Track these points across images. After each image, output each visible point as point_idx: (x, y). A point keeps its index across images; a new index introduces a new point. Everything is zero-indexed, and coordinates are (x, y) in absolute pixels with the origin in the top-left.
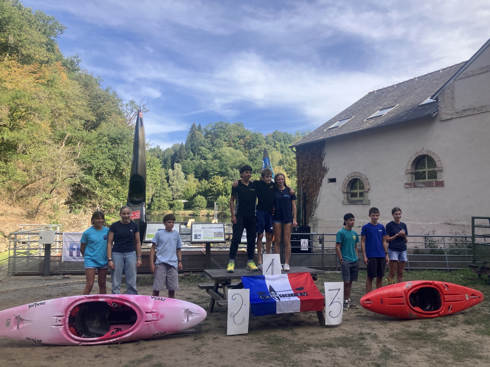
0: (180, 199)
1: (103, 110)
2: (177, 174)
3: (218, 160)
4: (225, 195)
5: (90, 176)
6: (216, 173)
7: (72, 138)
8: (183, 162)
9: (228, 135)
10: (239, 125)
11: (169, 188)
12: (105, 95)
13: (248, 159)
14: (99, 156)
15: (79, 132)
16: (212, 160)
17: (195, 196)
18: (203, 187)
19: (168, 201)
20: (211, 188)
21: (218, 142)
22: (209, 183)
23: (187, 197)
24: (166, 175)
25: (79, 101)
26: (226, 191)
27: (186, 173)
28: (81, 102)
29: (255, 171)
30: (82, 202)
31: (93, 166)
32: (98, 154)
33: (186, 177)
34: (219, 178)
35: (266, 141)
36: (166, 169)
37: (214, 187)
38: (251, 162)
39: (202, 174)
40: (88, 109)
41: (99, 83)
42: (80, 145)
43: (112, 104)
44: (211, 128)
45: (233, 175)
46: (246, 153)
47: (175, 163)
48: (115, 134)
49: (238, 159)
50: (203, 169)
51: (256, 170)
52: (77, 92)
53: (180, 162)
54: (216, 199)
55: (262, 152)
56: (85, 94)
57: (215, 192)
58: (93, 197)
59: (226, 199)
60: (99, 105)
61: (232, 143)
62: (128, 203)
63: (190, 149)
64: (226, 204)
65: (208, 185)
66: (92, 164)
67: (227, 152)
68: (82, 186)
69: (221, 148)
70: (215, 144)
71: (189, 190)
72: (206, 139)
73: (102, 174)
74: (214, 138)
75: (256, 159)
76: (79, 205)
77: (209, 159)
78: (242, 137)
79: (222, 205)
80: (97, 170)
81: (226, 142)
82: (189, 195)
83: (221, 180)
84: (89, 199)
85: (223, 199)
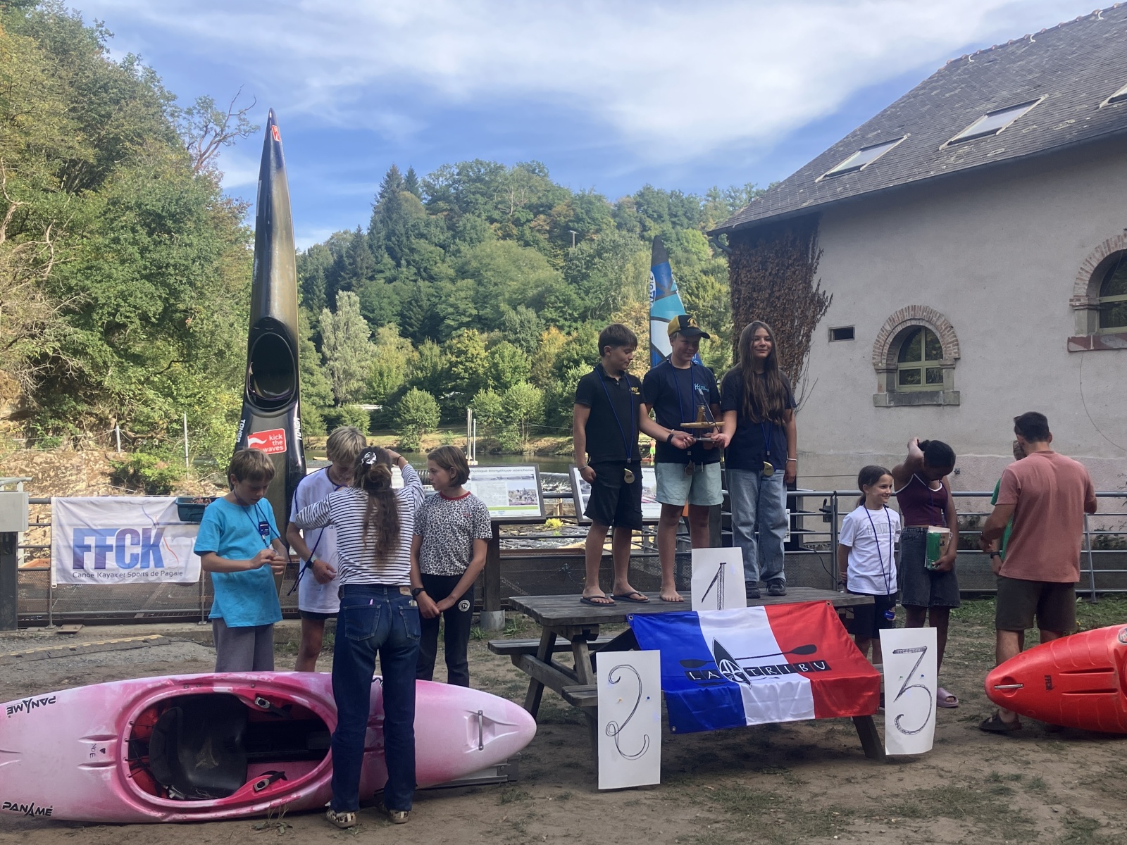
0: (357, 400)
1: (117, 127)
2: (347, 324)
3: (469, 282)
4: (495, 388)
5: (88, 332)
6: (466, 319)
7: (27, 215)
8: (362, 289)
9: (500, 202)
10: (533, 171)
11: (324, 369)
12: (122, 81)
13: (563, 276)
14: (114, 271)
15: (47, 198)
16: (453, 281)
18: (428, 364)
19: (321, 407)
20: (450, 368)
22: (444, 352)
23: (380, 394)
24: (314, 327)
25: (42, 99)
26: (499, 375)
27: (375, 322)
28: (51, 103)
29: (585, 312)
30: (64, 413)
31: (96, 299)
32: (109, 263)
33: (373, 335)
34: (474, 335)
35: (617, 219)
36: (311, 310)
37: (461, 363)
38: (571, 287)
39: (423, 325)
40: (73, 124)
41: (101, 42)
42: (51, 237)
43: (144, 109)
44: (447, 180)
45: (517, 326)
46: (555, 256)
47: (340, 292)
48: (159, 200)
49: (533, 276)
50: (425, 307)
51: (587, 309)
52: (35, 71)
53: (355, 289)
54: (468, 400)
55: (605, 255)
56: (61, 78)
57: (463, 378)
58: (98, 395)
59: (500, 399)
60: (103, 113)
61: (512, 229)
62: (246, 404)
63: (383, 247)
64: (500, 414)
65: (443, 358)
66: (93, 295)
67: (499, 256)
68: (67, 363)
69: (480, 242)
70: (461, 231)
71: (385, 375)
72: (434, 217)
73: (124, 326)
74: (455, 213)
75: (588, 275)
76: (57, 422)
77: (442, 278)
78: (541, 209)
79: (486, 418)
80: (108, 313)
81: (495, 224)
82: (385, 389)
83: (482, 341)
84: (86, 402)
85: (490, 399)
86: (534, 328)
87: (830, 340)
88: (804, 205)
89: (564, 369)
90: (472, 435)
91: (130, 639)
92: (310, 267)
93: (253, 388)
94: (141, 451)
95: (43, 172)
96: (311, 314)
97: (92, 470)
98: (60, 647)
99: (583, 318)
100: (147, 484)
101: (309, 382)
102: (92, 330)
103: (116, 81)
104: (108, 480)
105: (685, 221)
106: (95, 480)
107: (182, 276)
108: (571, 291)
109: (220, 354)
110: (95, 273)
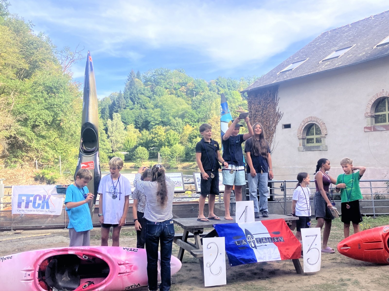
0: (120, 150)
1: (36, 57)
2: (116, 124)
3: (159, 109)
4: (168, 146)
5: (26, 128)
6: (158, 122)
8: (122, 112)
9: (169, 82)
10: (180, 72)
11: (108, 140)
12: (38, 41)
13: (191, 107)
14: (35, 107)
15: (12, 82)
16: (153, 109)
17: (136, 147)
18: (145, 138)
19: (108, 153)
20: (152, 139)
21: (158, 90)
22: (150, 134)
23: (128, 148)
24: (105, 125)
25: (10, 47)
26: (169, 141)
27: (126, 123)
29: (199, 119)
30: (18, 156)
32: (33, 104)
33: (125, 128)
34: (160, 127)
35: (209, 88)
36: (104, 119)
37: (156, 137)
38: (194, 111)
39: (143, 124)
40: (21, 56)
41: (31, 28)
42: (13, 95)
43: (45, 51)
44: (151, 74)
45: (175, 124)
46: (188, 100)
47: (114, 113)
48: (51, 82)
49: (181, 107)
50: (144, 118)
52: (8, 38)
53: (119, 112)
54: (159, 150)
55: (205, 100)
56: (17, 40)
57: (157, 143)
58: (29, 150)
59: (169, 150)
60: (31, 52)
61: (174, 91)
62: (80, 152)
63: (129, 98)
64: (170, 155)
65: (150, 136)
66: (28, 115)
67: (169, 100)
68: (19, 139)
69: (162, 96)
70: (156, 92)
71: (130, 141)
72: (146, 87)
73: (39, 126)
74: (154, 86)
75: (200, 107)
76: (15, 159)
77: (149, 109)
78: (183, 84)
79: (165, 156)
80: (33, 121)
81: (168, 89)
82: (130, 146)
83: (163, 130)
84: (25, 152)
85: (166, 150)
86: (181, 125)
87: (283, 128)
88: (273, 82)
89: (192, 139)
90: (160, 162)
91: (40, 235)
92: (103, 105)
93: (83, 147)
94: (45, 169)
95: (11, 73)
96: (104, 121)
97: (28, 176)
98: (15, 238)
99: (198, 121)
100: (47, 181)
101: (103, 144)
102: (27, 127)
103: (36, 41)
104: (33, 179)
105: (233, 88)
106: (29, 179)
107: (59, 108)
108: (194, 112)
109: (72, 135)
110: (28, 107)
